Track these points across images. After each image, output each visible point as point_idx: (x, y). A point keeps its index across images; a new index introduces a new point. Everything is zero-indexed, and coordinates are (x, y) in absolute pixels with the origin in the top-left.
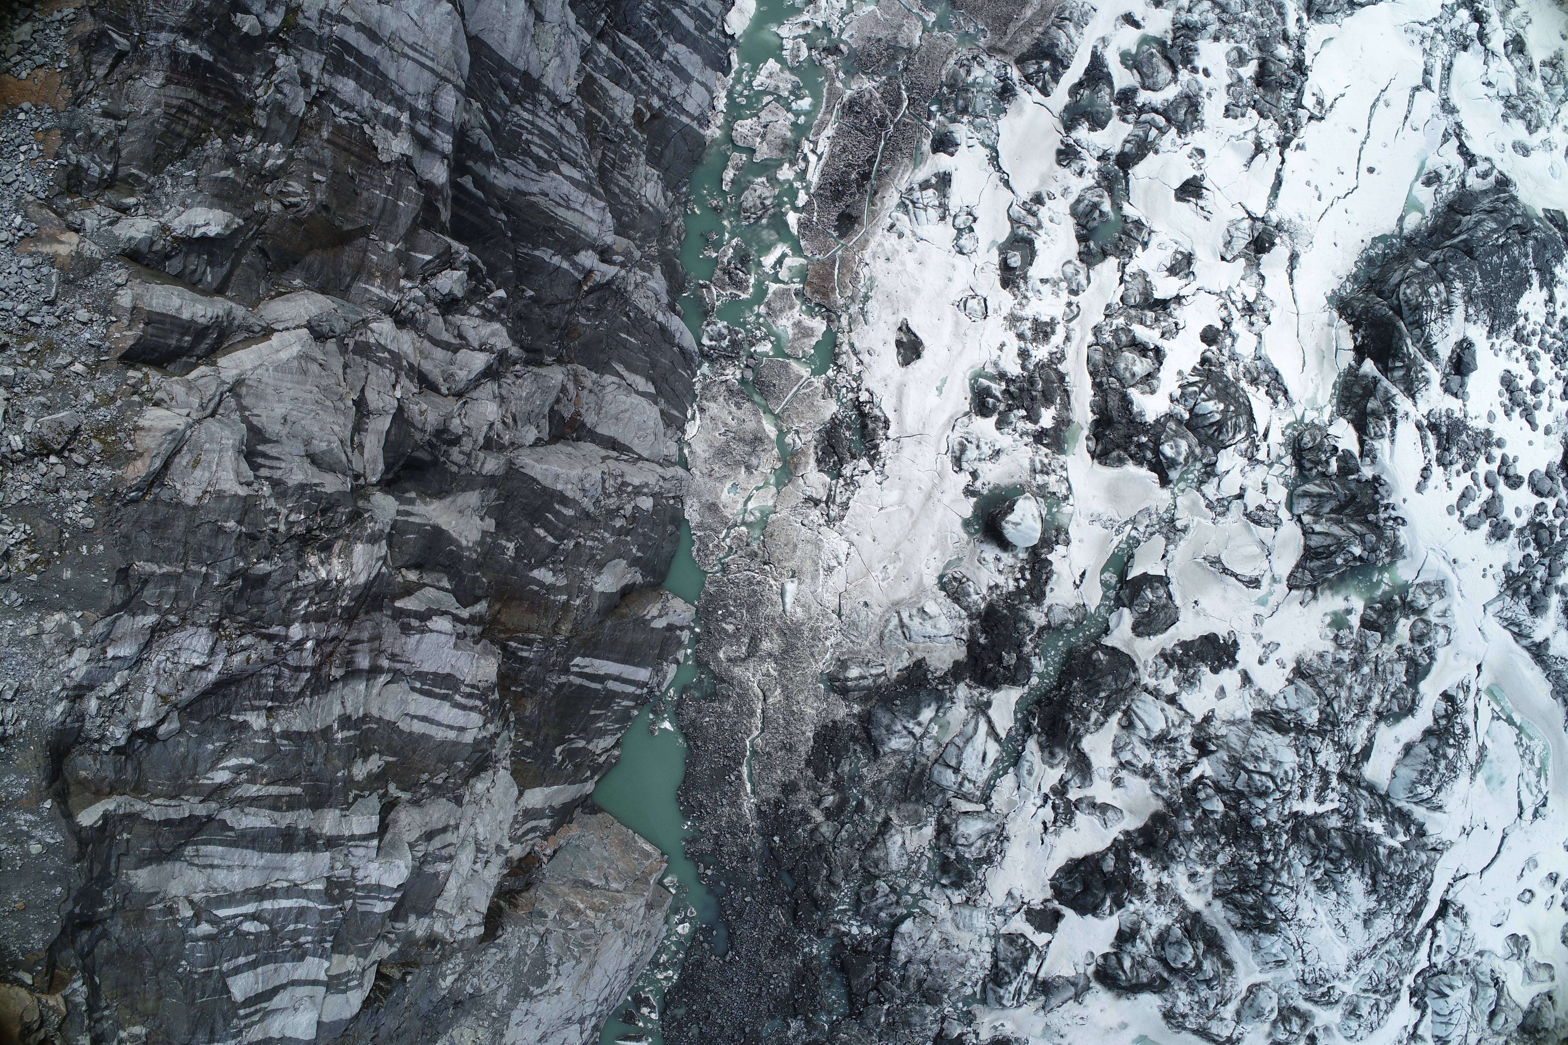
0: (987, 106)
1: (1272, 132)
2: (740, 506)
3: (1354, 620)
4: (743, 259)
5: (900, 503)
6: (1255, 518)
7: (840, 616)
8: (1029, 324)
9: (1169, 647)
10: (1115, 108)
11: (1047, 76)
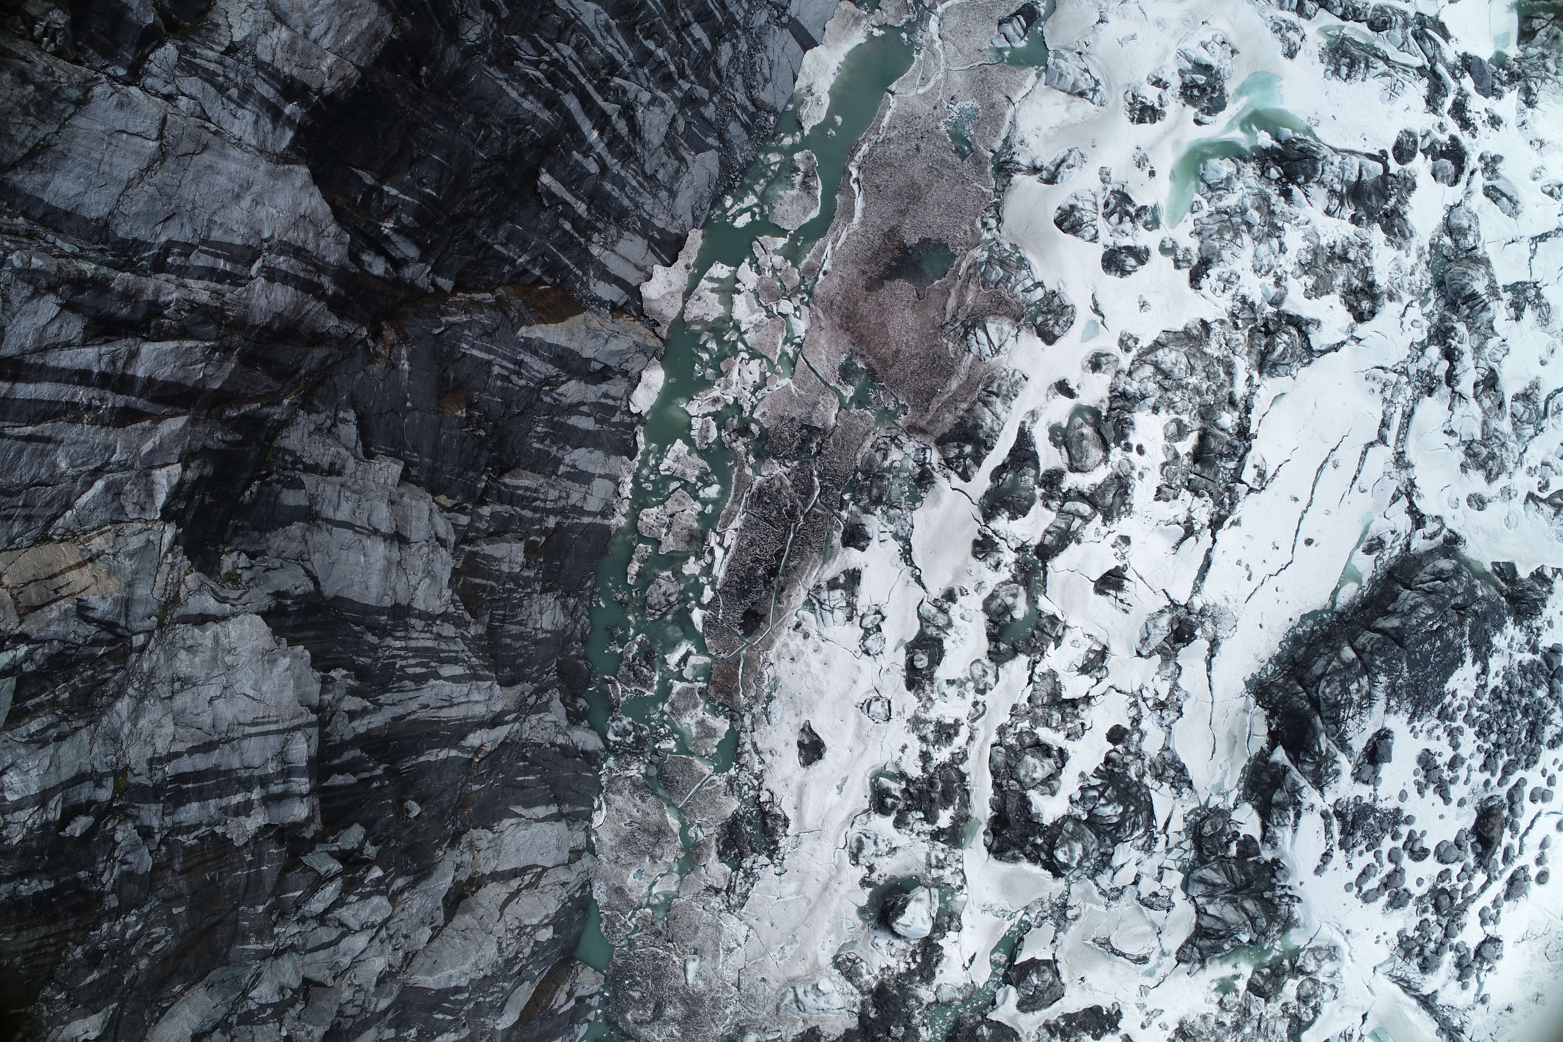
0: (903, 493)
1: (1206, 509)
2: (645, 890)
3: (1241, 985)
4: (648, 655)
5: (798, 892)
6: (1149, 903)
7: (739, 989)
8: (932, 727)
9: (1053, 1019)
10: (1039, 491)
11: (968, 461)
